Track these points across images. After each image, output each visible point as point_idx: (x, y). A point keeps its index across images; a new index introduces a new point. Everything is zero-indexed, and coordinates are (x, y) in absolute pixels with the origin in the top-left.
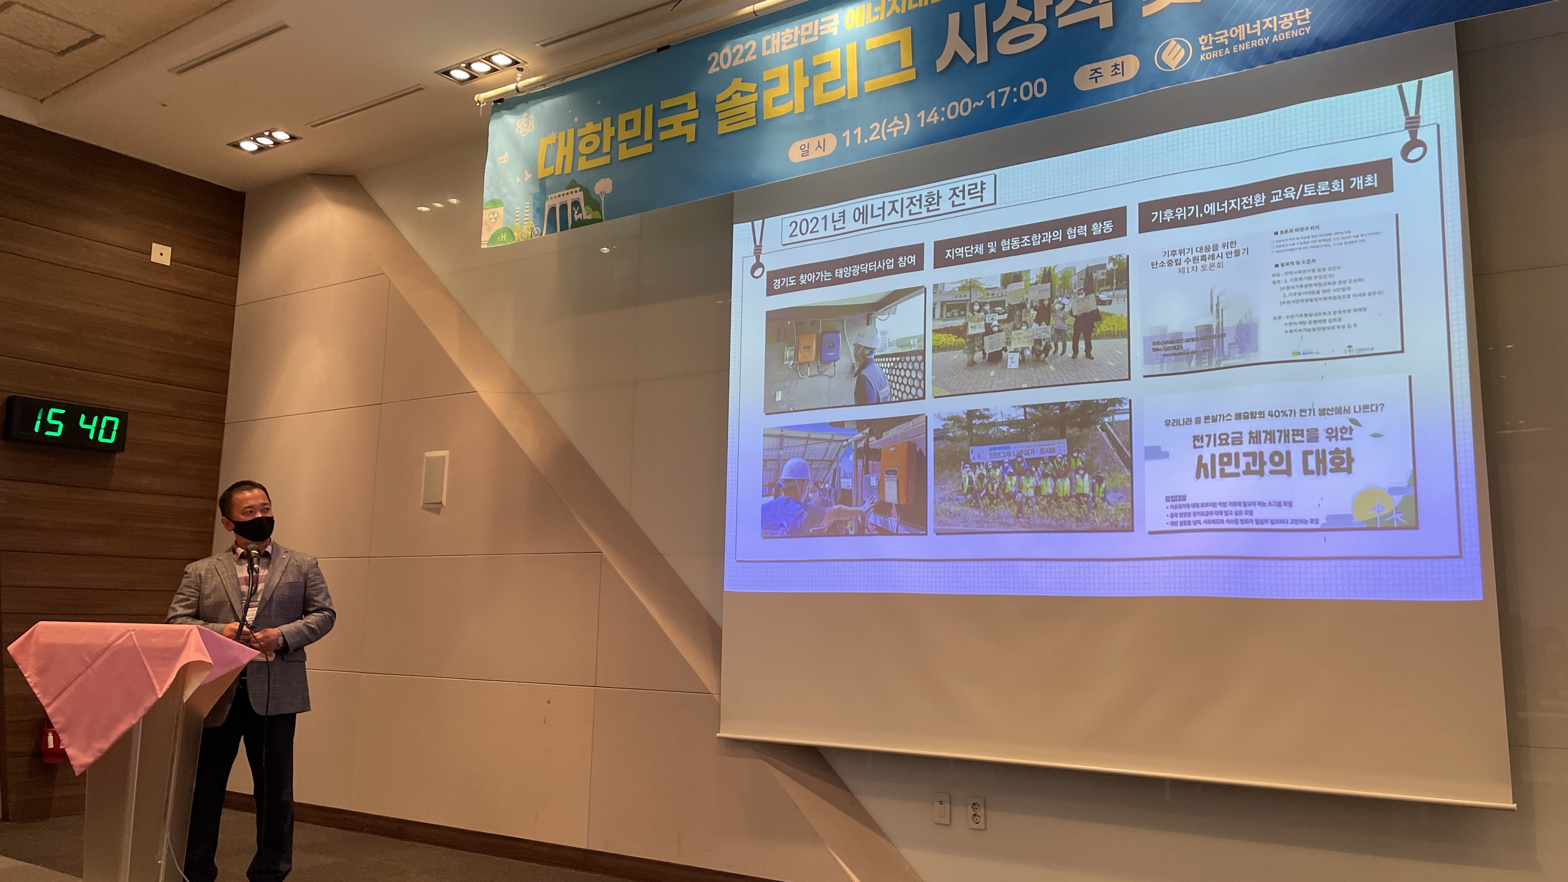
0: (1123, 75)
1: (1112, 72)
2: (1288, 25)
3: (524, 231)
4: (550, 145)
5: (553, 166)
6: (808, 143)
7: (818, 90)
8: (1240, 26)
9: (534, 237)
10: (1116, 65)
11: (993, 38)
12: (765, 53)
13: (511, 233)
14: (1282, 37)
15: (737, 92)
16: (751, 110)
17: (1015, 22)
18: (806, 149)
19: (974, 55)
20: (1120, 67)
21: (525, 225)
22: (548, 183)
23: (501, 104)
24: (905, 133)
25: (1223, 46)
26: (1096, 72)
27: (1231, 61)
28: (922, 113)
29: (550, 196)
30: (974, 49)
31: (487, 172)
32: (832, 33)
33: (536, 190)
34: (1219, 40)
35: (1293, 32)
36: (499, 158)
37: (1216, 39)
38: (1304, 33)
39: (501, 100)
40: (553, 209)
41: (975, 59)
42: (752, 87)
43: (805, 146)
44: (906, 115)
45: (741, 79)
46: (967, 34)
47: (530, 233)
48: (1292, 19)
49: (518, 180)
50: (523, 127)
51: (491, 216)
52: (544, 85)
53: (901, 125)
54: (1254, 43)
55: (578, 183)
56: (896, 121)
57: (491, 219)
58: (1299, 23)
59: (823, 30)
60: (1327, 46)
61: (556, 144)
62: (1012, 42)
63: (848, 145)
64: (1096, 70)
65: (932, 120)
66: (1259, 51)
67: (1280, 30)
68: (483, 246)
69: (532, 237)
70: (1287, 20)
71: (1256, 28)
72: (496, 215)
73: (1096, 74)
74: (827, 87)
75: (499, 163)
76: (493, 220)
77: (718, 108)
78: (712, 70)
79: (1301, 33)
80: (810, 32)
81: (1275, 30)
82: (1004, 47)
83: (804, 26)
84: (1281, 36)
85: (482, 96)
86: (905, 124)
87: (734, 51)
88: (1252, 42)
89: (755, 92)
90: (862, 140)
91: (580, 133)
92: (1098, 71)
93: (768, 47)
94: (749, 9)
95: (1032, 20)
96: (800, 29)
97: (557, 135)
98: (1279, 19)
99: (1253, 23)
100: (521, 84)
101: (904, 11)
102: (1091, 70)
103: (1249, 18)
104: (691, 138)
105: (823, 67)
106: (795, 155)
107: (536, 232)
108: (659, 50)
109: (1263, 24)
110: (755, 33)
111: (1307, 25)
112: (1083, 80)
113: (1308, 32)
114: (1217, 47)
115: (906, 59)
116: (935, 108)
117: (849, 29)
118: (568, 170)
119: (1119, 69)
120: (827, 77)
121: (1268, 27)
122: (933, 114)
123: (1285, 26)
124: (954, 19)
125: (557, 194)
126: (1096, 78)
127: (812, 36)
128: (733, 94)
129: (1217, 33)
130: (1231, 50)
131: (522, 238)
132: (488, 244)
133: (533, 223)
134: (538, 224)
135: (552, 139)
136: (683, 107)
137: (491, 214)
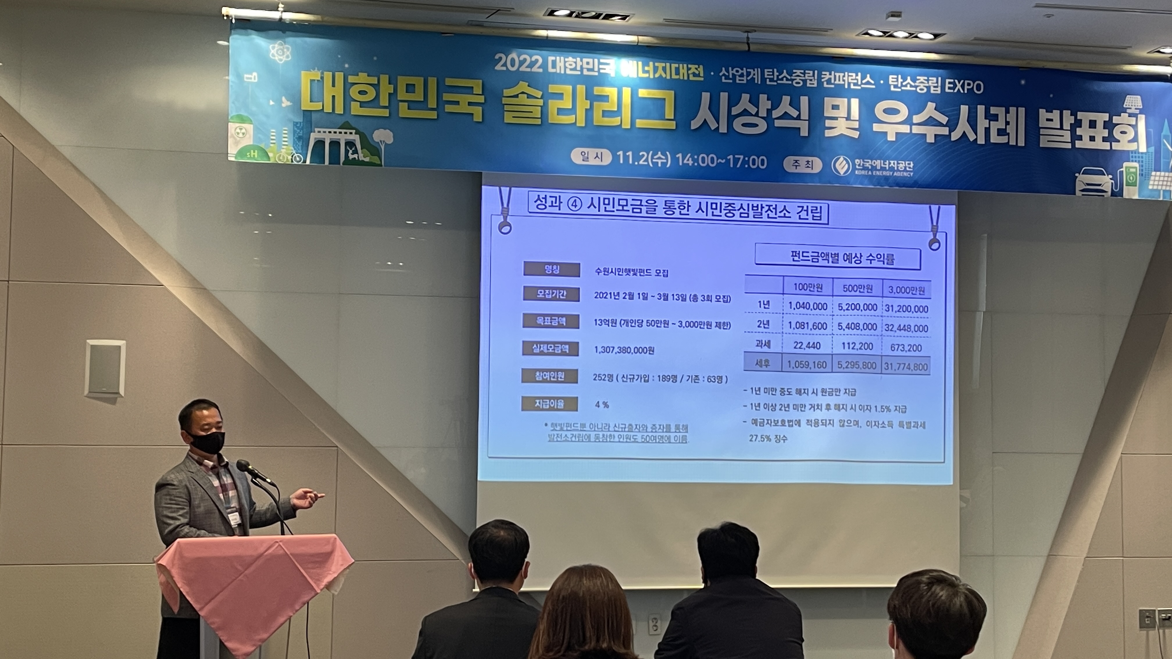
0: (812, 169)
1: (806, 165)
3: (281, 154)
4: (314, 80)
5: (321, 103)
6: (588, 152)
7: (597, 114)
8: (877, 160)
9: (295, 163)
10: (808, 161)
11: (731, 119)
12: (551, 70)
13: (264, 153)
14: (898, 174)
15: (523, 93)
16: (537, 112)
17: (745, 113)
18: (586, 155)
19: (717, 125)
20: (810, 163)
21: (282, 148)
22: (314, 117)
23: (247, 23)
24: (667, 167)
25: (868, 169)
27: (871, 178)
28: (680, 155)
29: (317, 130)
30: (718, 121)
31: (232, 86)
32: (610, 74)
33: (299, 119)
34: (866, 165)
35: (904, 173)
36: (246, 76)
37: (864, 163)
39: (248, 20)
40: (320, 143)
42: (539, 94)
43: (585, 153)
44: (668, 153)
45: (527, 84)
46: (714, 108)
47: (290, 157)
48: (904, 165)
49: (272, 103)
50: (277, 53)
53: (663, 159)
54: (885, 173)
55: (353, 126)
56: (660, 155)
58: (908, 169)
59: (602, 69)
60: (921, 186)
61: (322, 82)
62: (744, 125)
63: (621, 162)
65: (688, 162)
66: (886, 178)
67: (898, 170)
68: (230, 159)
69: (292, 161)
71: (886, 165)
72: (244, 131)
74: (605, 113)
75: (246, 80)
77: (505, 101)
78: (498, 67)
79: (908, 175)
80: (591, 66)
82: (737, 125)
83: (585, 60)
85: (232, 12)
86: (667, 159)
87: (522, 58)
88: (883, 172)
89: (541, 98)
90: (633, 162)
91: (351, 79)
92: (798, 162)
93: (554, 66)
94: (544, 33)
95: (757, 115)
96: (582, 61)
97: (322, 73)
98: (898, 163)
101: (668, 77)
102: (794, 161)
103: (883, 158)
104: (478, 117)
105: (601, 98)
106: (577, 157)
107: (298, 159)
108: (443, 33)
109: (890, 163)
110: (542, 51)
111: (911, 171)
112: (788, 163)
113: (911, 176)
114: (865, 168)
115: (669, 113)
116: (689, 155)
117: (623, 76)
118: (339, 110)
119: (810, 165)
120: (606, 106)
121: (892, 166)
122: (688, 159)
123: (901, 168)
124: (706, 97)
126: (796, 166)
127: (592, 70)
128: (520, 93)
129: (865, 160)
130: (872, 173)
131: (280, 160)
132: (236, 158)
133: (293, 148)
134: (300, 151)
135: (316, 75)
136: (469, 90)
137: (238, 129)
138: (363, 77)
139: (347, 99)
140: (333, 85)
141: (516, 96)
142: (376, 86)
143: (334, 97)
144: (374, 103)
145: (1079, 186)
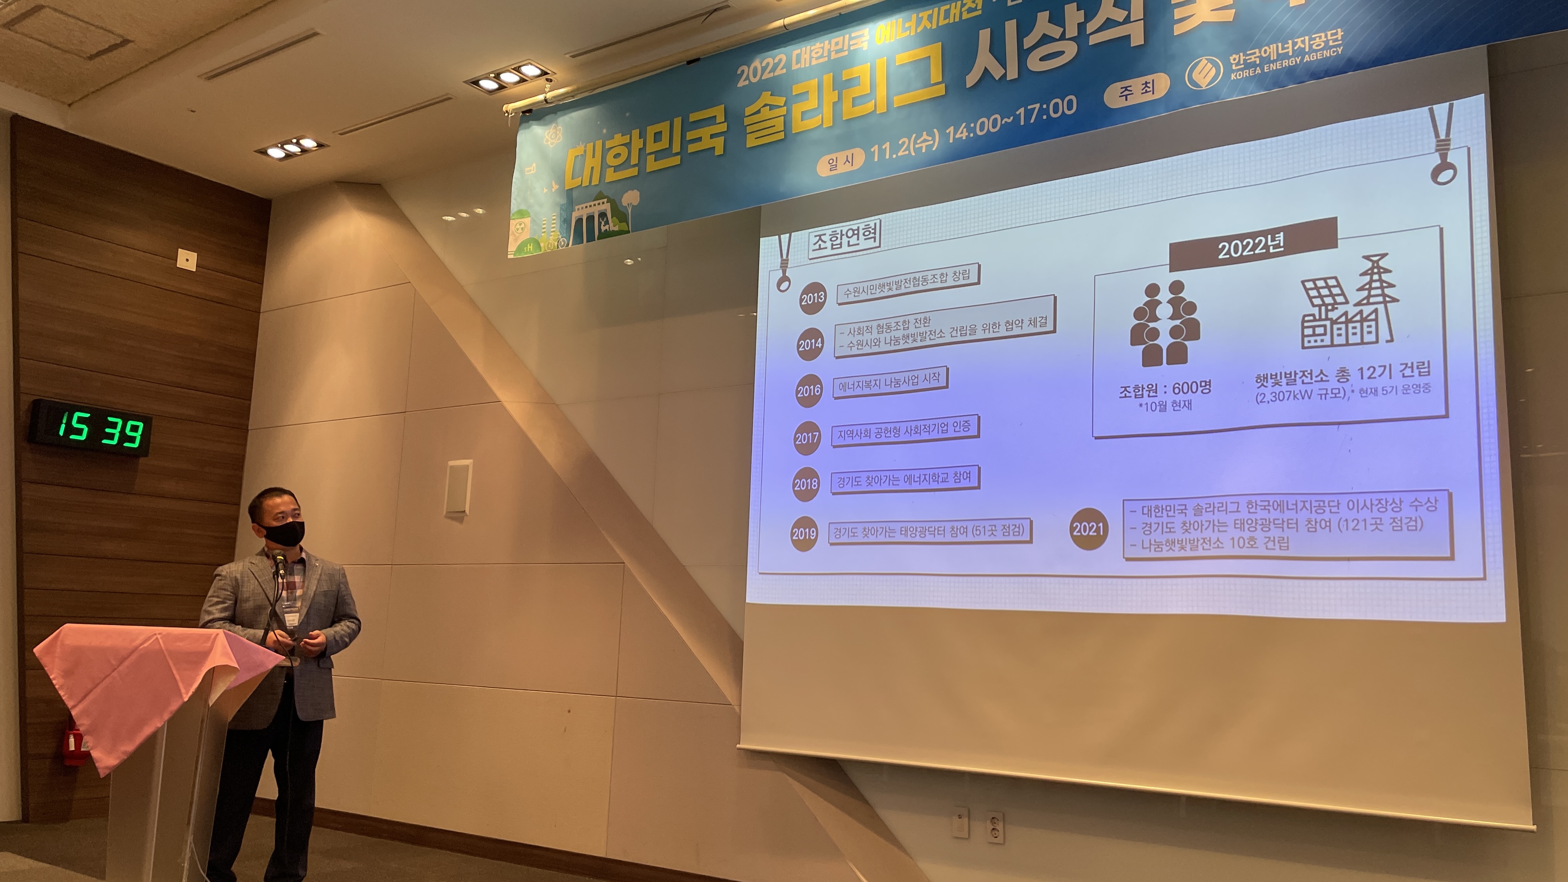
0: (1153, 93)
1: (1143, 90)
2: (1320, 45)
3: (550, 241)
4: (578, 156)
5: (581, 178)
6: (837, 158)
7: (847, 105)
8: (1271, 46)
9: (561, 248)
10: (1146, 83)
11: (1023, 54)
12: (795, 67)
13: (537, 244)
14: (1313, 57)
15: (766, 105)
16: (779, 124)
17: (1046, 39)
18: (834, 163)
19: (1005, 71)
20: (1150, 85)
21: (551, 235)
22: (575, 194)
23: (530, 115)
24: (934, 149)
25: (1254, 65)
26: (1126, 90)
27: (1261, 80)
28: (951, 129)
29: (577, 208)
30: (1004, 65)
31: (515, 182)
32: (863, 47)
33: (563, 201)
34: (1251, 59)
35: (1325, 52)
36: (527, 169)
37: (1247, 58)
38: (1335, 53)
39: (530, 111)
40: (579, 221)
41: (1005, 75)
42: (781, 101)
43: (833, 160)
44: (935, 130)
45: (770, 92)
46: (997, 50)
47: (556, 244)
48: (1324, 39)
49: (546, 190)
50: (551, 138)
51: (518, 226)
52: (573, 96)
53: (930, 141)
54: (1286, 63)
55: (606, 194)
56: (925, 136)
57: (518, 229)
58: (1331, 43)
59: (853, 45)
60: (1360, 66)
61: (584, 156)
62: (1042, 59)
63: (876, 160)
64: (1126, 87)
65: (961, 136)
66: (1290, 71)
67: (1312, 51)
68: (510, 257)
69: (558, 247)
70: (1319, 40)
71: (1288, 48)
72: (523, 226)
73: (1126, 92)
74: (855, 101)
75: (527, 173)
76: (520, 231)
77: (747, 121)
78: (741, 83)
79: (1333, 53)
80: (840, 47)
81: (1307, 50)
82: (1034, 64)
83: (834, 41)
84: (1313, 55)
85: (510, 107)
86: (934, 140)
87: (764, 64)
88: (1284, 62)
89: (784, 106)
90: (891, 155)
91: (608, 144)
92: (1128, 88)
93: (798, 61)
94: (779, 23)
95: (1063, 37)
96: (830, 43)
97: (586, 147)
98: (1310, 40)
99: (1284, 42)
100: (549, 95)
101: (934, 27)
102: (1122, 88)
103: (1281, 37)
104: (719, 151)
105: (850, 83)
106: (823, 169)
107: (563, 243)
108: (689, 63)
109: (1294, 44)
110: (785, 47)
111: (1339, 46)
112: (1113, 98)
113: (1340, 53)
114: (1248, 66)
115: (936, 74)
116: (964, 124)
117: (879, 44)
118: (595, 181)
119: (1149, 88)
120: (856, 92)
121: (1299, 47)
122: (962, 130)
123: (1317, 46)
124: (985, 35)
125: (584, 206)
126: (1126, 96)
127: (842, 50)
128: (762, 107)
129: (1248, 53)
130: (1262, 70)
131: (548, 248)
132: (514, 255)
133: (559, 233)
134: (565, 235)
135: (580, 150)
136: (712, 120)
137: (518, 224)
138: (619, 139)
139: (604, 166)
140: (594, 157)
141: (758, 112)
142: (628, 145)
143: (592, 168)
144: (626, 164)
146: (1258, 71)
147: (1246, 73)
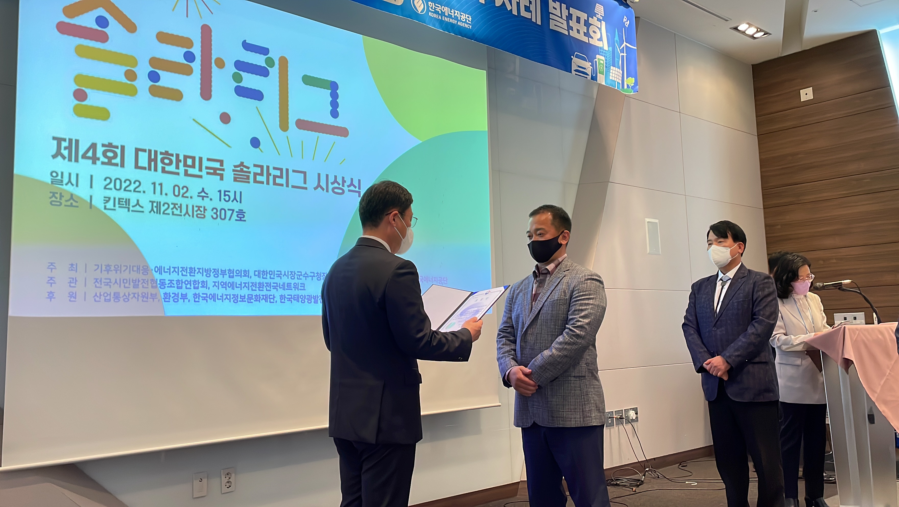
2: (464, 20)
8: (445, 7)
14: (462, 25)
25: (438, 13)
27: (441, 22)
34: (437, 9)
35: (466, 24)
37: (435, 7)
48: (465, 17)
58: (468, 21)
60: (477, 40)
66: (453, 25)
67: (461, 21)
70: (463, 17)
71: (452, 13)
79: (468, 27)
81: (459, 19)
84: (461, 23)
88: (450, 19)
98: (460, 14)
99: (451, 10)
103: (450, 6)
109: (455, 13)
111: (470, 24)
113: (470, 28)
114: (436, 12)
121: (456, 15)
129: (436, 5)
130: (442, 18)
145: (574, 67)
146: (440, 18)
147: (435, 16)
